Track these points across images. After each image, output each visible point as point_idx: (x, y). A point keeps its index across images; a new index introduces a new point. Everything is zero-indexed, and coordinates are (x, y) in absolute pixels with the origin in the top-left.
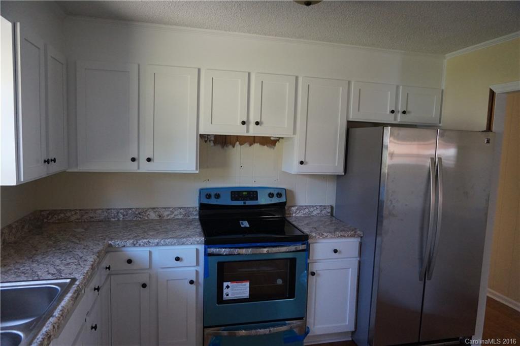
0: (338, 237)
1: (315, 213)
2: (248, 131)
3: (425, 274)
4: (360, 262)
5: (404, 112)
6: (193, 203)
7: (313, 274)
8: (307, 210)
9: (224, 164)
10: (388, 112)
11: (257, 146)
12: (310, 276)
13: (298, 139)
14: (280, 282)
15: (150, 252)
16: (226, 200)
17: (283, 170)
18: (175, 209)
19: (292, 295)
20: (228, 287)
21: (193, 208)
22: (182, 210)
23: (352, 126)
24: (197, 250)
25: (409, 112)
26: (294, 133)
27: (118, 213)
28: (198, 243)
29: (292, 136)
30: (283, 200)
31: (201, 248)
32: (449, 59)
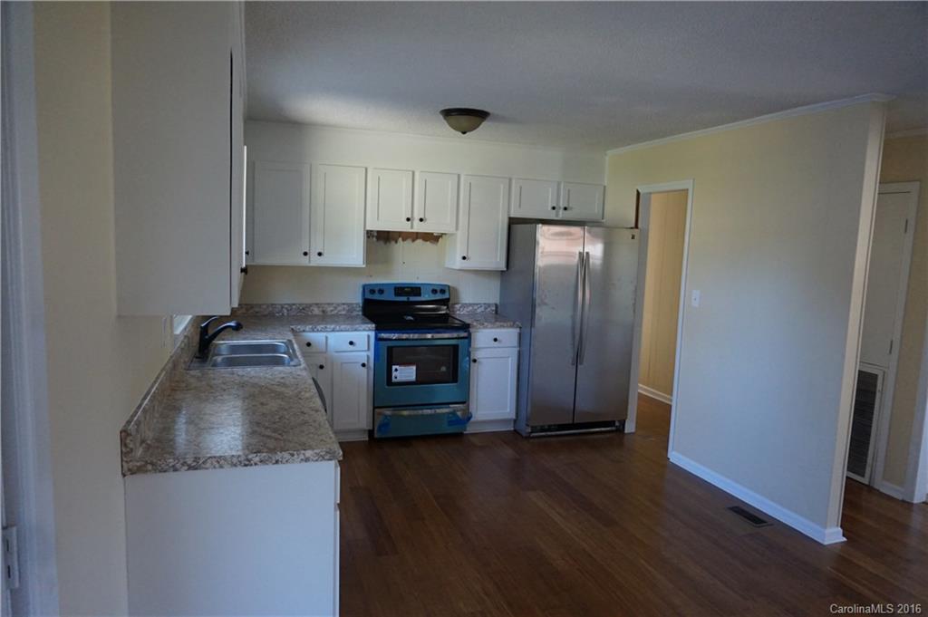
0: (498, 327)
1: (479, 311)
2: (412, 227)
3: (578, 359)
4: (519, 352)
5: (565, 209)
6: (357, 299)
7: (475, 361)
8: (471, 308)
9: (387, 261)
10: (550, 208)
11: (419, 242)
12: (472, 364)
13: (460, 236)
14: (443, 369)
15: (327, 338)
16: (389, 296)
17: (446, 266)
18: (338, 305)
19: (455, 380)
20: (396, 370)
21: (357, 304)
22: (345, 306)
23: (512, 222)
24: (369, 336)
25: (571, 208)
26: (457, 229)
27: (282, 308)
28: (370, 330)
29: (455, 232)
30: (446, 296)
31: (372, 334)
32: (611, 155)
